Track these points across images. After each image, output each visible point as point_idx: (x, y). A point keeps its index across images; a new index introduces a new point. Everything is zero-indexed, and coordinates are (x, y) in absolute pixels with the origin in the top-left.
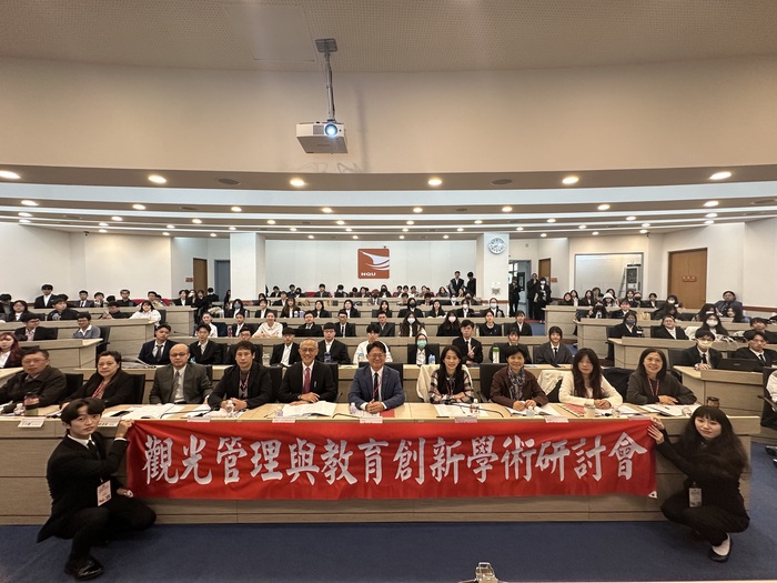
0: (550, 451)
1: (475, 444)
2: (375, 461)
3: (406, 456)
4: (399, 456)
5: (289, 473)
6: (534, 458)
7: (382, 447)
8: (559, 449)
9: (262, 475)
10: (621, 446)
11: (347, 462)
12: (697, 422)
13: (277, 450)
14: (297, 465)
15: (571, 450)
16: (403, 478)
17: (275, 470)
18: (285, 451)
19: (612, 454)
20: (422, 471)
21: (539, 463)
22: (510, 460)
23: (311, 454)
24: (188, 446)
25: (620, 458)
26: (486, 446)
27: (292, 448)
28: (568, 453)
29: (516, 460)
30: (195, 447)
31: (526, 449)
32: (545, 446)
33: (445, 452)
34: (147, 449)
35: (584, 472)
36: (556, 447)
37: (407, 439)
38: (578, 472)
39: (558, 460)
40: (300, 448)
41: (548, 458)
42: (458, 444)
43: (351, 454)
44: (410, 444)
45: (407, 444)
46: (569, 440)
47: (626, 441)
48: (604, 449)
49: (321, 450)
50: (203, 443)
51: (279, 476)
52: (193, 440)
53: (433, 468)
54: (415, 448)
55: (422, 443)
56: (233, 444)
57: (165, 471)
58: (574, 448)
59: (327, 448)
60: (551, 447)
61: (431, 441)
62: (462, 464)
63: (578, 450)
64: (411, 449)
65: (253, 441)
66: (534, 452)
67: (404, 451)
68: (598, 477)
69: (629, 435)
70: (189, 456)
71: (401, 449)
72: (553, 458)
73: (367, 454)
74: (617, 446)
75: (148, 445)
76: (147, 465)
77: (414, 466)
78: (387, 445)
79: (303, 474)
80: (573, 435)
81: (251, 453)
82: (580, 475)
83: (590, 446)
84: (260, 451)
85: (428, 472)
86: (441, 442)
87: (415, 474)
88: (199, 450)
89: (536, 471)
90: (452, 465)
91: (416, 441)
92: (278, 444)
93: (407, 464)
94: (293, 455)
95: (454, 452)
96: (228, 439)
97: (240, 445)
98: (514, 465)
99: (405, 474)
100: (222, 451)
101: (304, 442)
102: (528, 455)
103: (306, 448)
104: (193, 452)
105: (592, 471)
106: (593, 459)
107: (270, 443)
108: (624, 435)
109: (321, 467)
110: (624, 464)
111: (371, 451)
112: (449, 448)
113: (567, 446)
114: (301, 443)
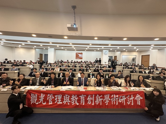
0: (122, 98)
1: (105, 96)
2: (83, 100)
3: (90, 99)
4: (88, 99)
5: (64, 102)
6: (118, 99)
7: (84, 97)
8: (124, 98)
9: (58, 103)
10: (137, 97)
11: (77, 100)
12: (154, 92)
13: (61, 97)
14: (65, 100)
15: (126, 98)
16: (89, 104)
17: (60, 101)
18: (63, 97)
19: (135, 99)
20: (93, 102)
21: (119, 101)
22: (113, 100)
23: (69, 98)
24: (41, 96)
25: (137, 100)
26: (108, 97)
27: (64, 97)
28: (126, 99)
29: (114, 100)
30: (42, 96)
31: (116, 97)
32: (120, 97)
33: (99, 98)
34: (31, 96)
35: (129, 103)
36: (123, 97)
37: (90, 95)
38: (128, 103)
39: (123, 100)
40: (66, 96)
41: (121, 100)
42: (101, 96)
43: (78, 98)
44: (91, 96)
45: (90, 96)
46: (126, 95)
47: (138, 96)
48: (133, 98)
49: (71, 97)
50: (44, 95)
51: (61, 103)
52: (42, 94)
53: (96, 101)
54: (92, 97)
55: (94, 96)
56: (51, 95)
57: (35, 101)
58: (127, 97)
59: (72, 97)
60: (122, 97)
61: (96, 95)
62: (102, 101)
63: (128, 98)
64: (91, 97)
65: (56, 95)
66: (118, 98)
67: (90, 97)
68: (132, 104)
69: (139, 95)
70: (41, 98)
71: (89, 97)
72: (122, 100)
73: (81, 98)
74: (136, 97)
75: (32, 95)
76: (32, 100)
77: (92, 101)
78: (86, 96)
79: (67, 102)
80: (127, 94)
81: (55, 98)
82: (129, 104)
83: (130, 97)
84: (57, 97)
85: (95, 102)
86: (98, 96)
87: (92, 103)
88: (43, 97)
89: (119, 102)
90: (100, 101)
91: (92, 95)
92: (61, 96)
93: (90, 100)
94: (65, 98)
95: (101, 98)
96: (50, 94)
97: (52, 96)
98: (114, 101)
99: (90, 103)
100: (48, 97)
101: (67, 95)
102: (117, 99)
103: (67, 97)
104: (42, 97)
105: (131, 103)
106: (131, 100)
107: (59, 95)
108: (138, 95)
109: (71, 101)
110: (138, 102)
111: (82, 97)
112: (99, 97)
113: (125, 97)
114: (66, 95)
